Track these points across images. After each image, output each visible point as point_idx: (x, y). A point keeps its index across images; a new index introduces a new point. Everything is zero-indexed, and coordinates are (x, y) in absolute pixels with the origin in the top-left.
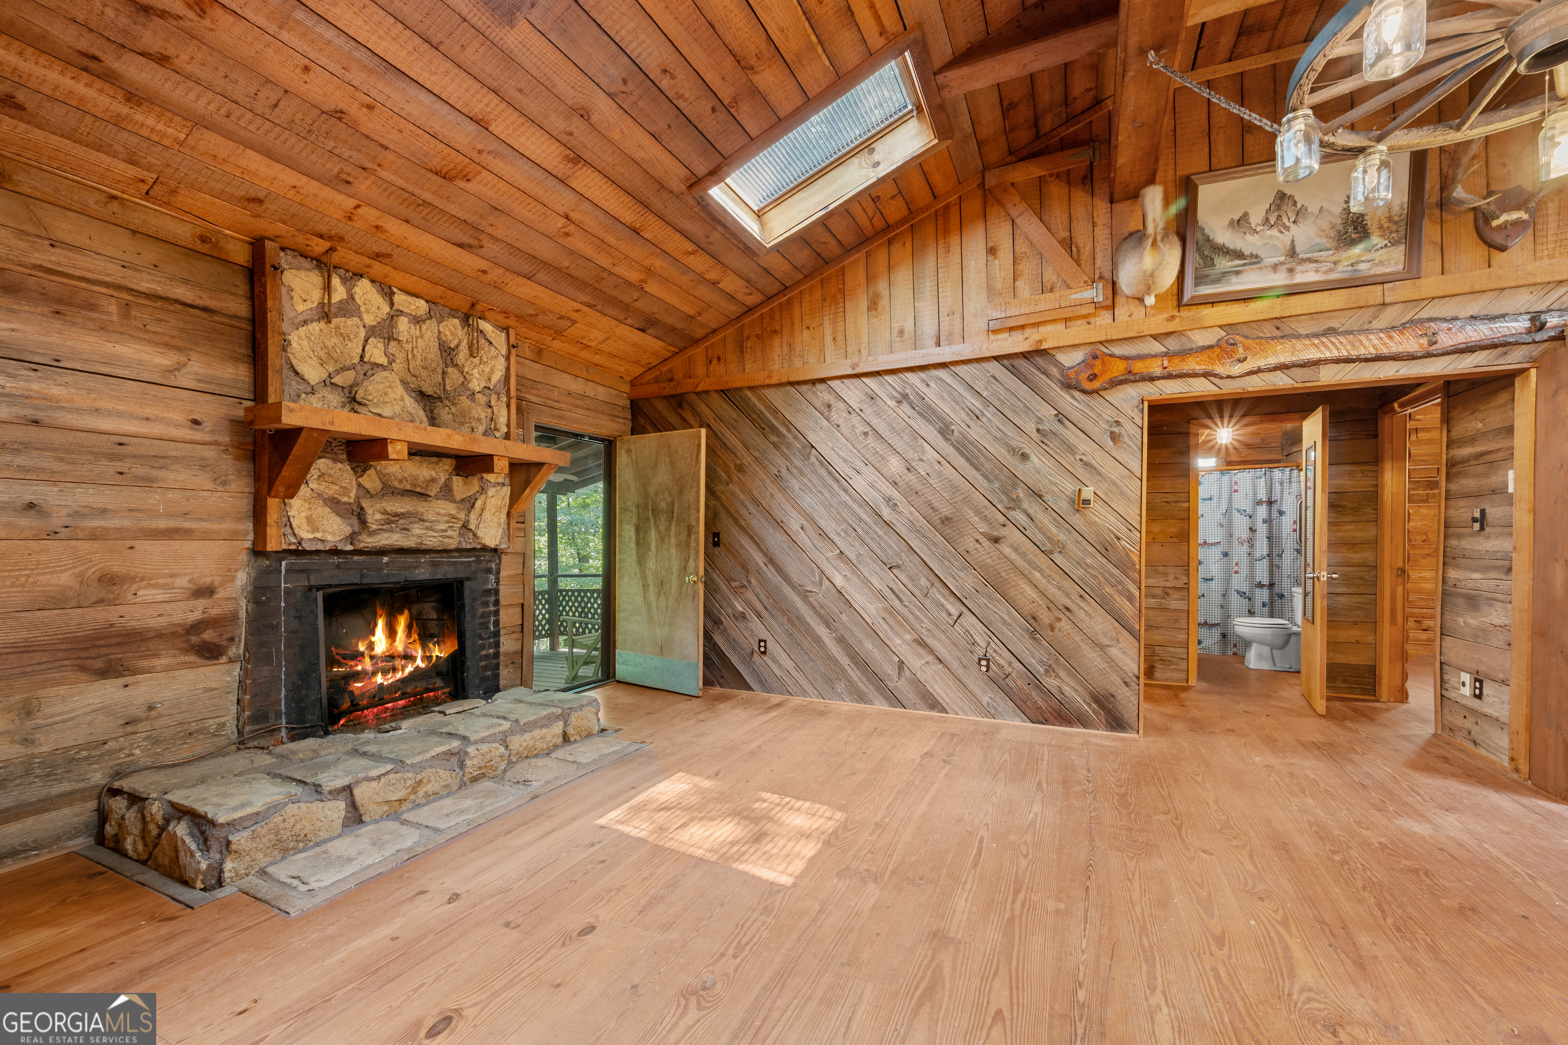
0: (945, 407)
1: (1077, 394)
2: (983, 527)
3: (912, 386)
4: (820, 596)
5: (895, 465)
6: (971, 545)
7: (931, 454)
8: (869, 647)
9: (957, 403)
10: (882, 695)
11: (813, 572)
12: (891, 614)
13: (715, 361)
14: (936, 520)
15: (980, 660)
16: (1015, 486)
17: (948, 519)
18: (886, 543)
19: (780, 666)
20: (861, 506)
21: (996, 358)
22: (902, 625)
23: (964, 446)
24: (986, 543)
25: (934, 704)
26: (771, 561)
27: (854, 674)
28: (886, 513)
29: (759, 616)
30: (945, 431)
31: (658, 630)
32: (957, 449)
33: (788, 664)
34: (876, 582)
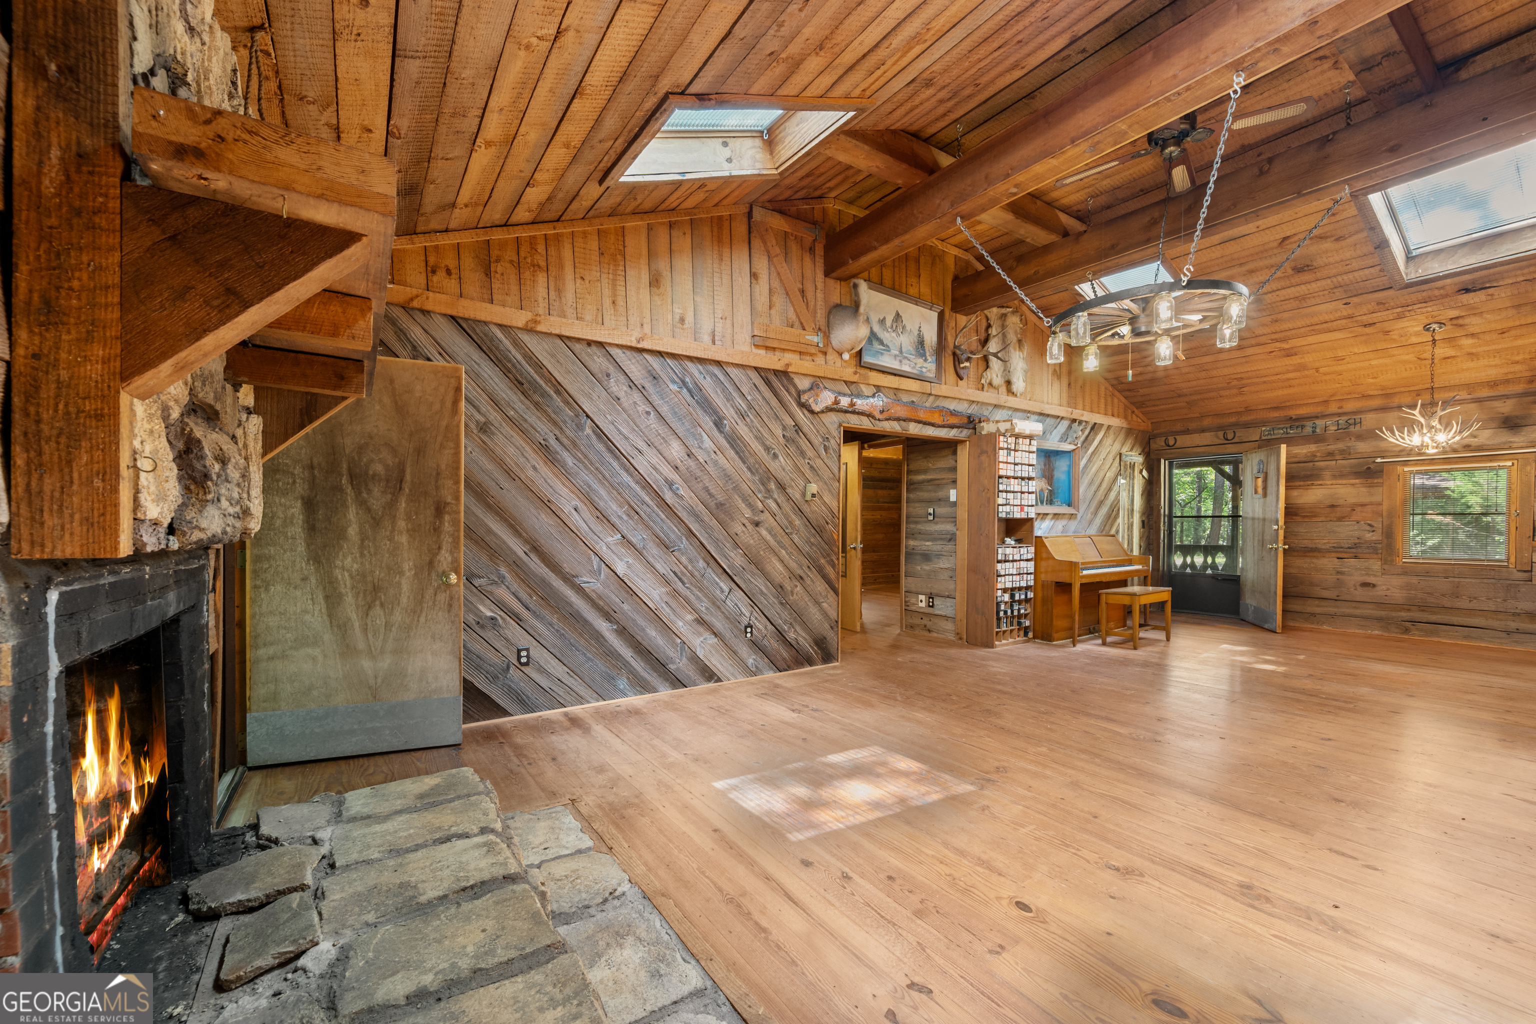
0: (719, 403)
1: (806, 412)
3: (692, 376)
4: (596, 585)
5: (676, 450)
6: (738, 528)
7: (708, 443)
8: (653, 636)
9: (728, 400)
10: (667, 680)
11: (590, 559)
12: (674, 597)
14: (712, 504)
15: (746, 627)
16: (769, 479)
17: (722, 505)
18: (669, 527)
19: (548, 675)
20: (643, 488)
21: (756, 368)
22: (683, 607)
23: (734, 440)
24: (750, 527)
25: (710, 675)
26: (536, 549)
27: (638, 665)
28: (669, 497)
29: (518, 619)
30: (719, 424)
31: (366, 664)
32: (729, 443)
33: (559, 670)
34: (658, 566)
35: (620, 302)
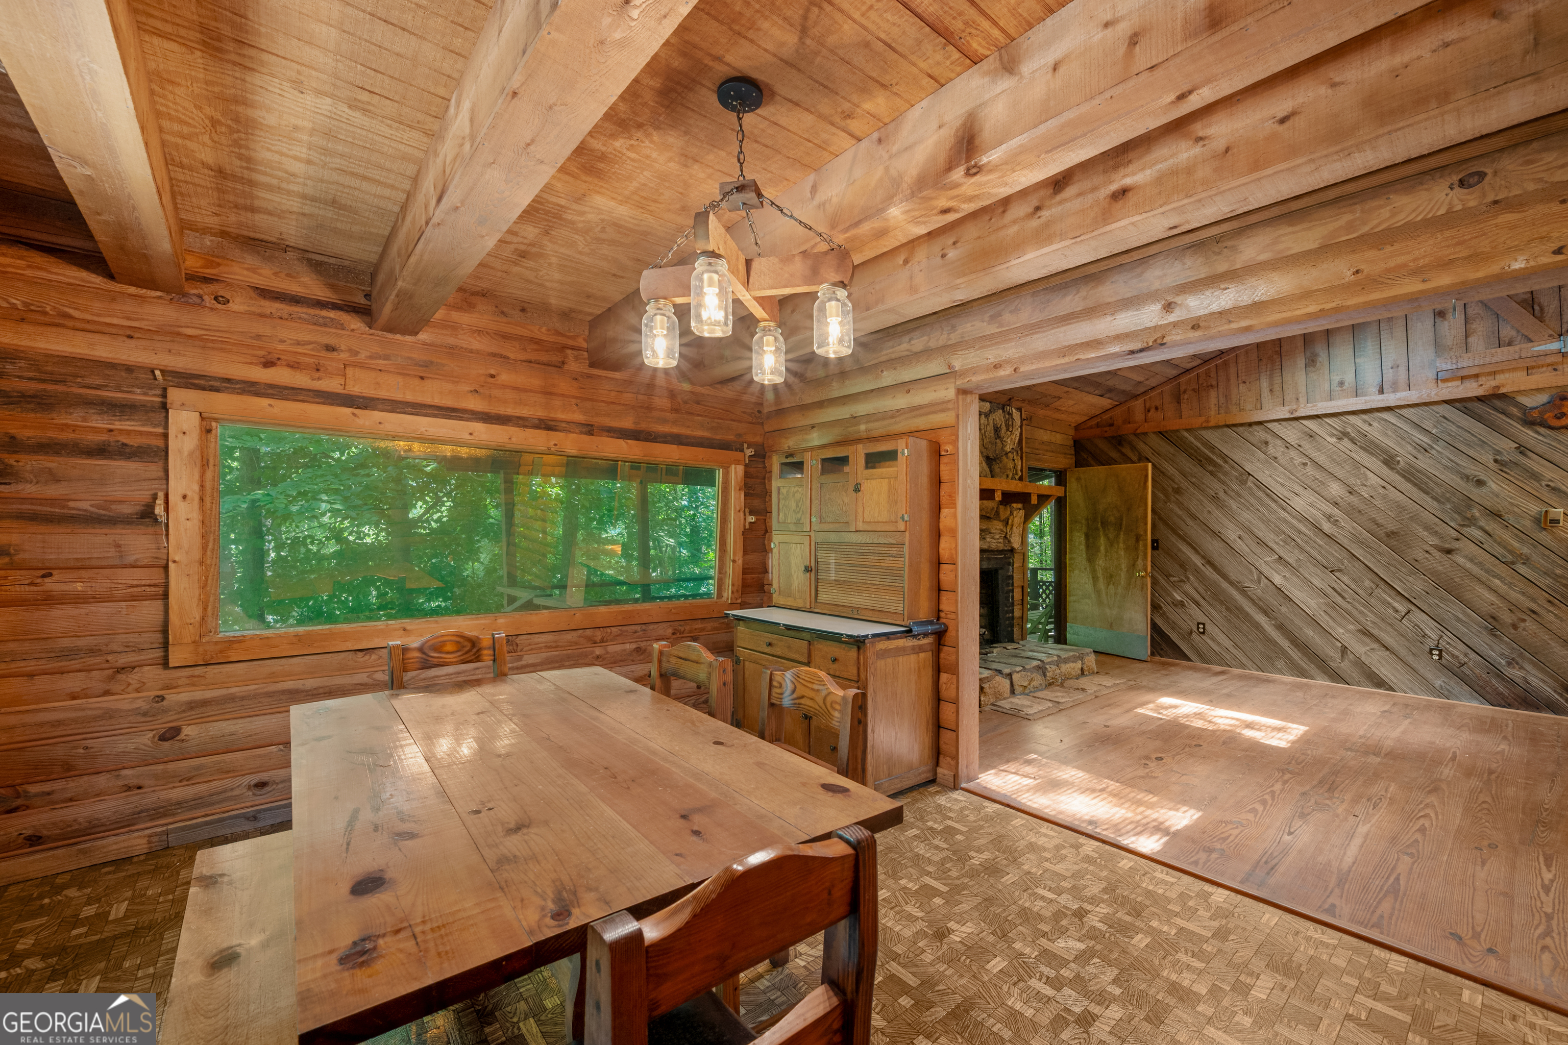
0: (1390, 443)
1: (1541, 430)
2: (1434, 541)
3: (1353, 426)
4: (1257, 591)
5: (1335, 489)
6: (1420, 555)
7: (1373, 480)
8: (1309, 633)
9: (1403, 438)
10: (1325, 673)
11: (1251, 571)
12: (1333, 608)
13: (1153, 411)
14: (1381, 533)
15: (1431, 650)
16: (1469, 507)
17: (1393, 533)
18: (1327, 551)
19: (1219, 644)
20: (1300, 521)
21: (1447, 402)
22: (1344, 618)
23: (1413, 475)
24: (1437, 554)
25: (1381, 684)
26: (1210, 563)
27: (1295, 654)
28: (1327, 527)
29: (1197, 604)
30: (1390, 461)
31: (1108, 611)
32: (1404, 477)
33: (1227, 643)
34: (1317, 582)
35: (1277, 388)
